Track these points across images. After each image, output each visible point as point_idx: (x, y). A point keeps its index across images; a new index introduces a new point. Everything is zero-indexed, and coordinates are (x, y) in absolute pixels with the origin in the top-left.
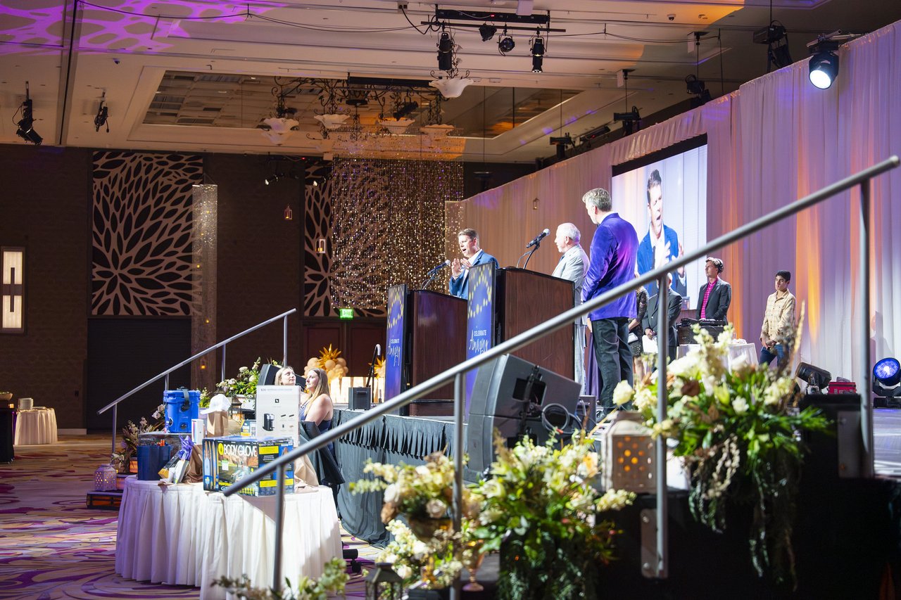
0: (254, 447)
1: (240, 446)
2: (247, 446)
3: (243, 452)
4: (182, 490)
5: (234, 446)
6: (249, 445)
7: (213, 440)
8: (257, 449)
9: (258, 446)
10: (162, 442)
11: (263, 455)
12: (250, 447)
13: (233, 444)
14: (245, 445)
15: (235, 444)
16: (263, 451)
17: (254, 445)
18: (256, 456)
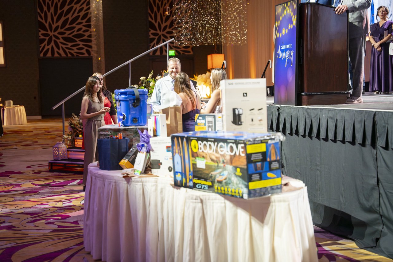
0: (240, 146)
1: (221, 144)
2: (231, 144)
3: (225, 150)
4: (146, 182)
5: (212, 144)
6: (233, 143)
7: (184, 137)
8: (245, 148)
9: (245, 144)
10: (120, 135)
11: (251, 154)
12: (234, 146)
13: (211, 141)
14: (228, 143)
15: (214, 142)
16: (251, 149)
17: (241, 143)
18: (243, 155)
